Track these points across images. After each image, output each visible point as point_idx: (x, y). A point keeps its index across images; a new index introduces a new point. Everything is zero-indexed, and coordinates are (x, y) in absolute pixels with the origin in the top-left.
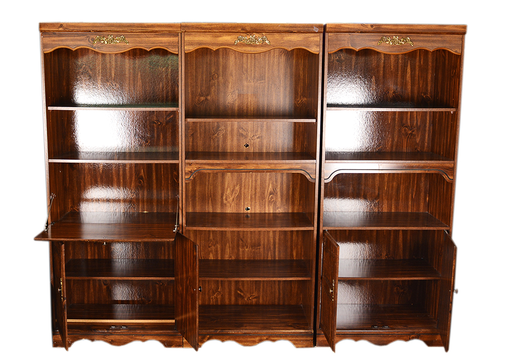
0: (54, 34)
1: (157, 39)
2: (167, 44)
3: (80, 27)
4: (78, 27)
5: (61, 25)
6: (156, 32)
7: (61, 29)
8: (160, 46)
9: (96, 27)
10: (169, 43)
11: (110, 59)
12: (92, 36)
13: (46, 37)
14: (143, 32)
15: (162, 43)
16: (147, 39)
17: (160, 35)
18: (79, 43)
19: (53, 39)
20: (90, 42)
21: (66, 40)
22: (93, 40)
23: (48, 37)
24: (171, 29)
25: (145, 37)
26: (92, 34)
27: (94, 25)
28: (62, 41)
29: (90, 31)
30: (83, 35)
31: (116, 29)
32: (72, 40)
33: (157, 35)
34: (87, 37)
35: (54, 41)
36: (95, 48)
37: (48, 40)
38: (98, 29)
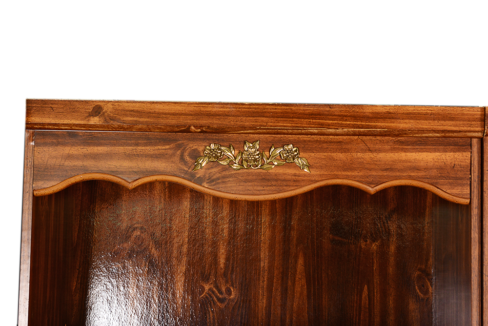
0: (70, 135)
1: (403, 156)
2: (434, 173)
3: (158, 115)
4: (149, 114)
5: (97, 108)
6: (401, 133)
7: (95, 121)
8: (410, 178)
9: (209, 115)
10: (440, 169)
11: (216, 215)
12: (193, 145)
13: (45, 144)
14: (360, 134)
15: (417, 169)
16: (368, 156)
17: (413, 143)
18: (150, 165)
19: (67, 150)
20: (186, 163)
21: (109, 156)
22: (196, 156)
23: (52, 144)
24: (449, 126)
25: (363, 151)
26: (194, 140)
27: (202, 110)
28: (95, 157)
29: (188, 131)
30: (166, 141)
31: (271, 123)
32: (129, 156)
33: (402, 143)
34: (179, 147)
35: (70, 157)
36: (199, 181)
37: (50, 154)
38: (215, 122)
